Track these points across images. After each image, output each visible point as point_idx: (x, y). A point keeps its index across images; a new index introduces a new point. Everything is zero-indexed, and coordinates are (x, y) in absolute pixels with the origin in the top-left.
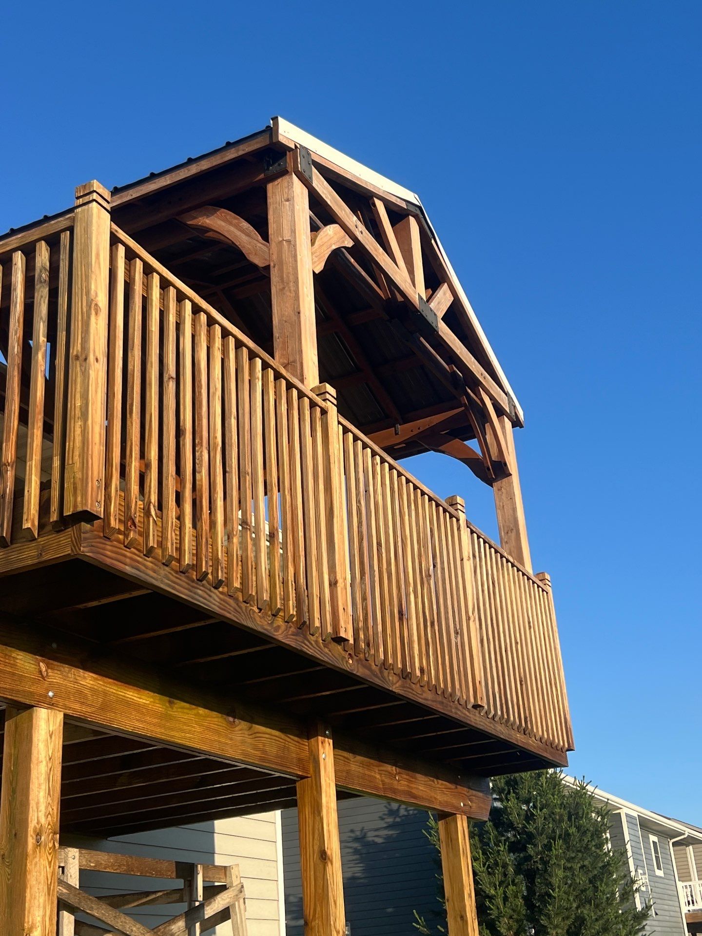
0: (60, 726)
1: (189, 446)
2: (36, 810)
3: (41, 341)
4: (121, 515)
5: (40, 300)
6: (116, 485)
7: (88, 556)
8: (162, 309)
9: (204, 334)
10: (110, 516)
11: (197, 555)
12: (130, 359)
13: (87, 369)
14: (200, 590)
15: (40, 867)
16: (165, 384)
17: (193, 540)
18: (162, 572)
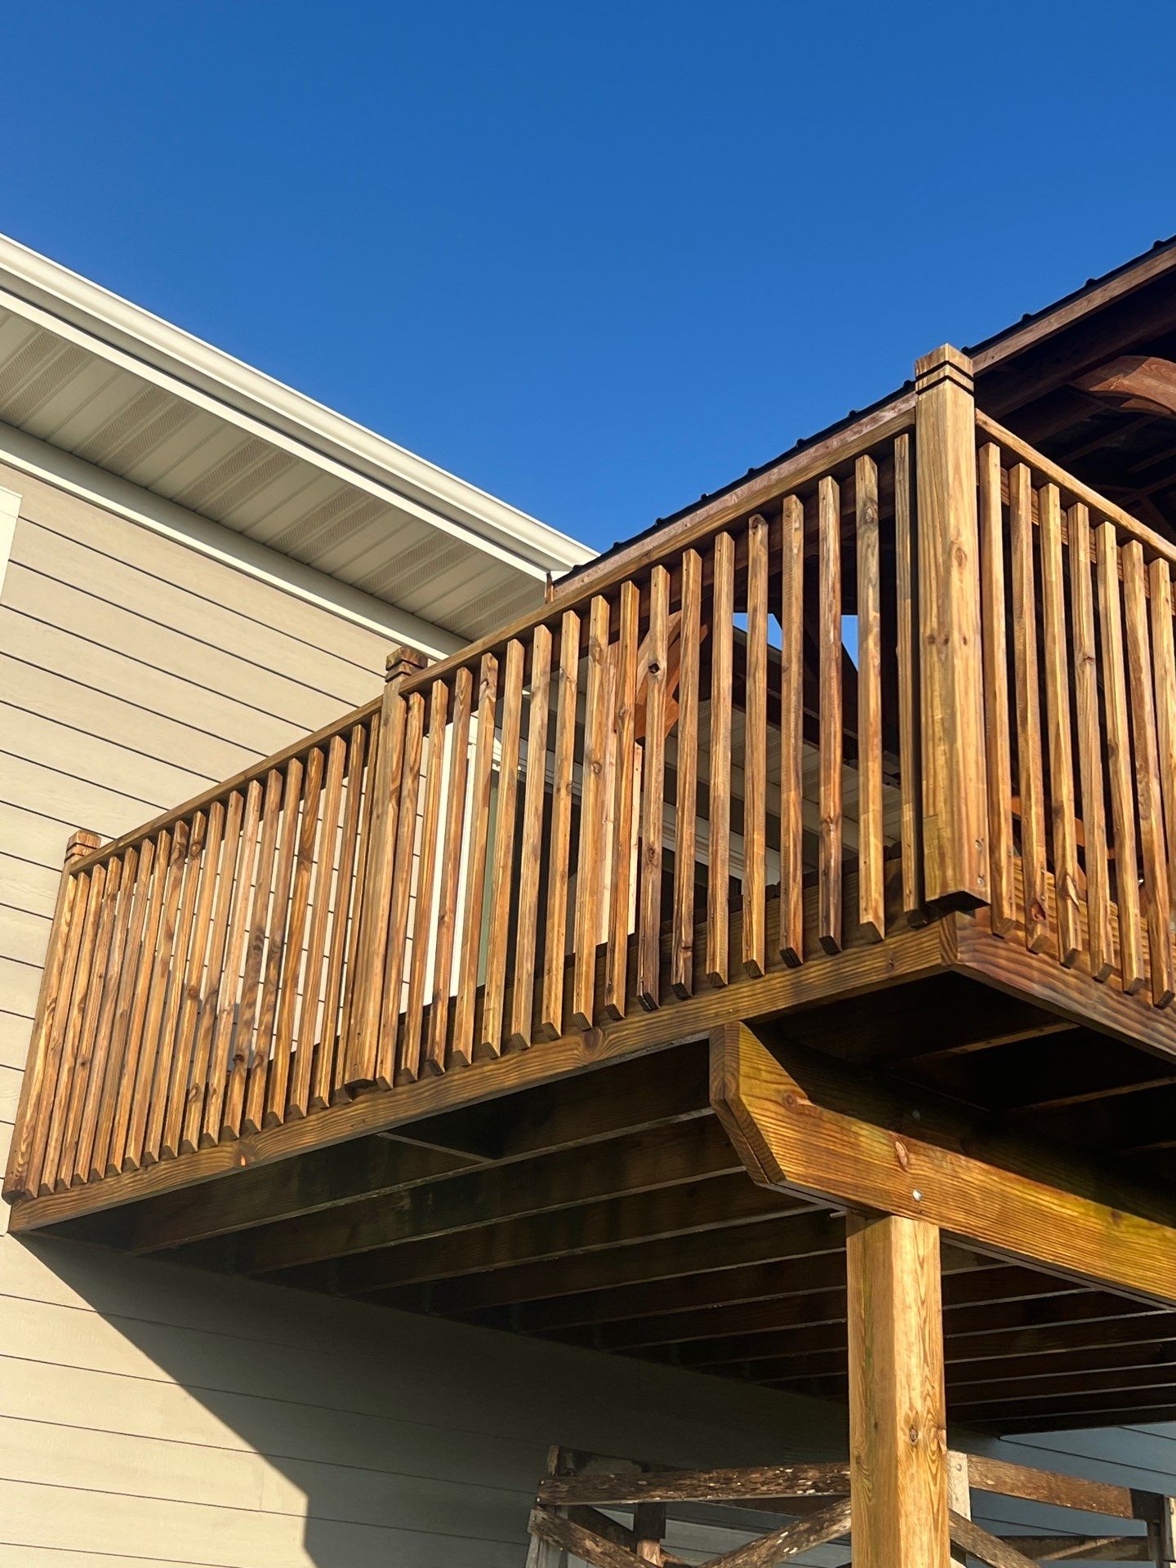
0: (934, 1247)
1: (1126, 774)
2: (907, 1387)
3: (871, 618)
4: (1019, 897)
5: (867, 551)
6: (1008, 846)
7: (968, 967)
8: (1066, 543)
9: (1140, 576)
10: (1002, 899)
11: (1152, 962)
12: (1016, 634)
13: (950, 657)
14: (1162, 1023)
15: (919, 1483)
16: (1078, 671)
17: (1143, 938)
18: (1094, 994)
